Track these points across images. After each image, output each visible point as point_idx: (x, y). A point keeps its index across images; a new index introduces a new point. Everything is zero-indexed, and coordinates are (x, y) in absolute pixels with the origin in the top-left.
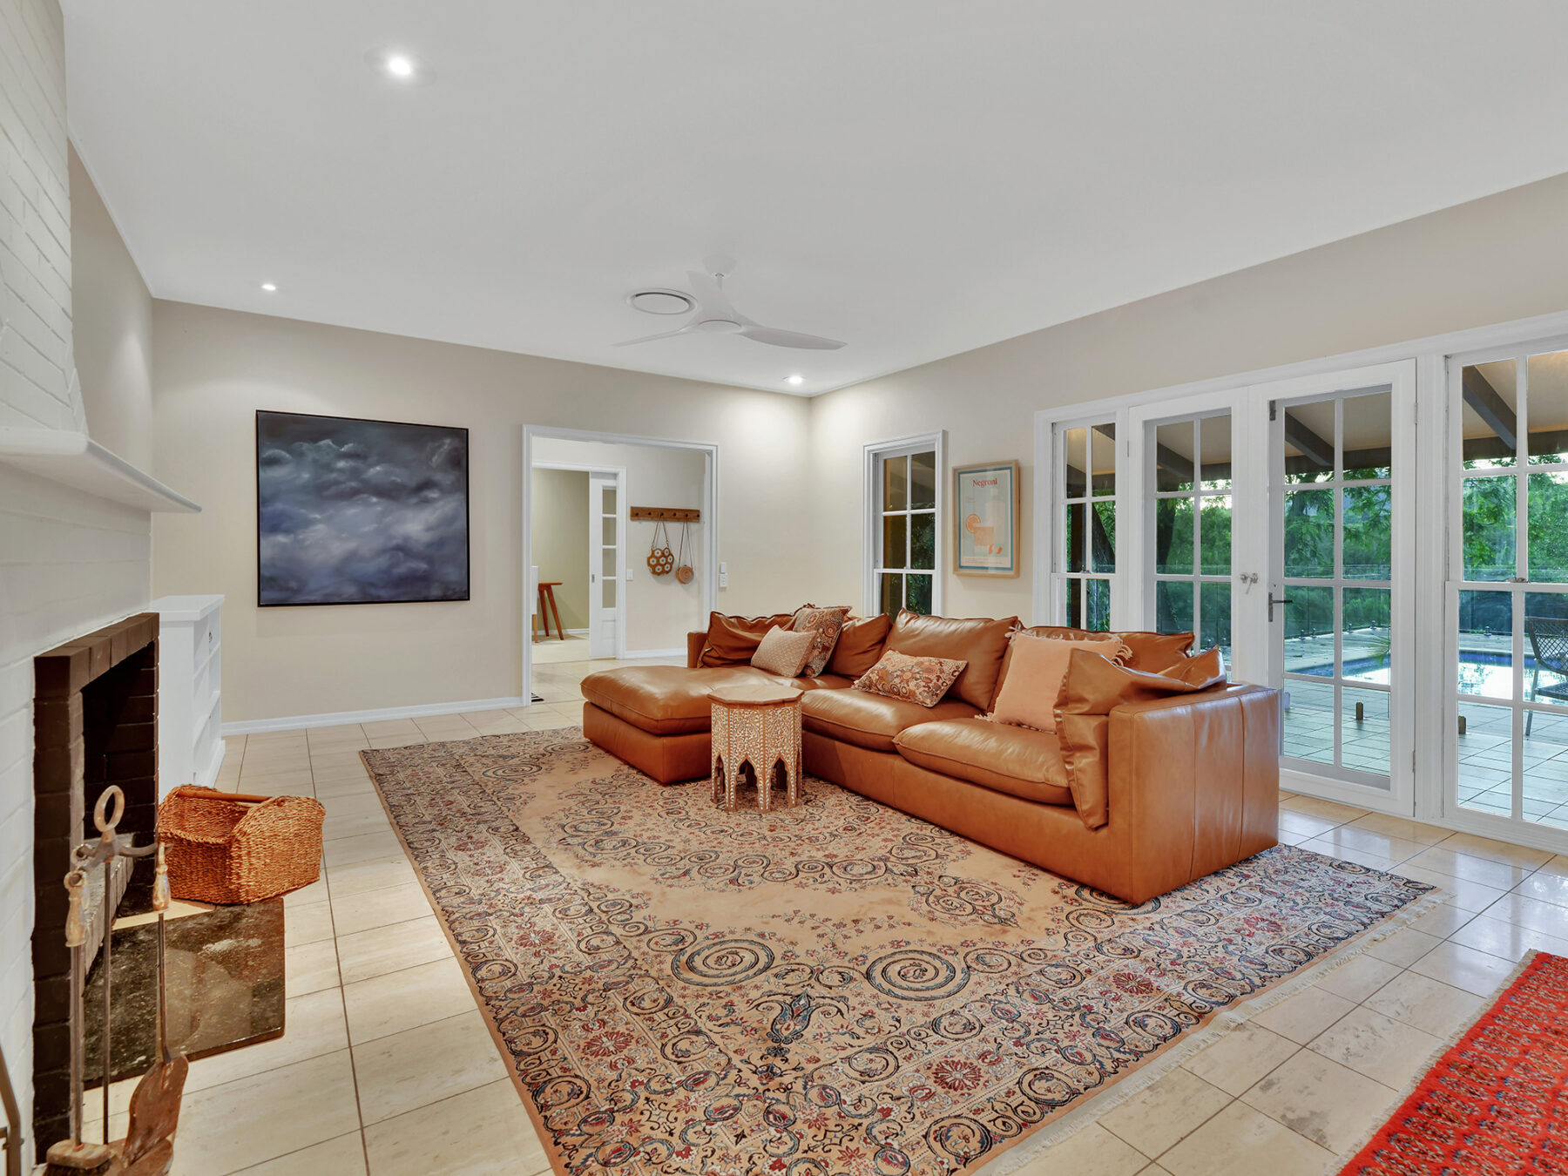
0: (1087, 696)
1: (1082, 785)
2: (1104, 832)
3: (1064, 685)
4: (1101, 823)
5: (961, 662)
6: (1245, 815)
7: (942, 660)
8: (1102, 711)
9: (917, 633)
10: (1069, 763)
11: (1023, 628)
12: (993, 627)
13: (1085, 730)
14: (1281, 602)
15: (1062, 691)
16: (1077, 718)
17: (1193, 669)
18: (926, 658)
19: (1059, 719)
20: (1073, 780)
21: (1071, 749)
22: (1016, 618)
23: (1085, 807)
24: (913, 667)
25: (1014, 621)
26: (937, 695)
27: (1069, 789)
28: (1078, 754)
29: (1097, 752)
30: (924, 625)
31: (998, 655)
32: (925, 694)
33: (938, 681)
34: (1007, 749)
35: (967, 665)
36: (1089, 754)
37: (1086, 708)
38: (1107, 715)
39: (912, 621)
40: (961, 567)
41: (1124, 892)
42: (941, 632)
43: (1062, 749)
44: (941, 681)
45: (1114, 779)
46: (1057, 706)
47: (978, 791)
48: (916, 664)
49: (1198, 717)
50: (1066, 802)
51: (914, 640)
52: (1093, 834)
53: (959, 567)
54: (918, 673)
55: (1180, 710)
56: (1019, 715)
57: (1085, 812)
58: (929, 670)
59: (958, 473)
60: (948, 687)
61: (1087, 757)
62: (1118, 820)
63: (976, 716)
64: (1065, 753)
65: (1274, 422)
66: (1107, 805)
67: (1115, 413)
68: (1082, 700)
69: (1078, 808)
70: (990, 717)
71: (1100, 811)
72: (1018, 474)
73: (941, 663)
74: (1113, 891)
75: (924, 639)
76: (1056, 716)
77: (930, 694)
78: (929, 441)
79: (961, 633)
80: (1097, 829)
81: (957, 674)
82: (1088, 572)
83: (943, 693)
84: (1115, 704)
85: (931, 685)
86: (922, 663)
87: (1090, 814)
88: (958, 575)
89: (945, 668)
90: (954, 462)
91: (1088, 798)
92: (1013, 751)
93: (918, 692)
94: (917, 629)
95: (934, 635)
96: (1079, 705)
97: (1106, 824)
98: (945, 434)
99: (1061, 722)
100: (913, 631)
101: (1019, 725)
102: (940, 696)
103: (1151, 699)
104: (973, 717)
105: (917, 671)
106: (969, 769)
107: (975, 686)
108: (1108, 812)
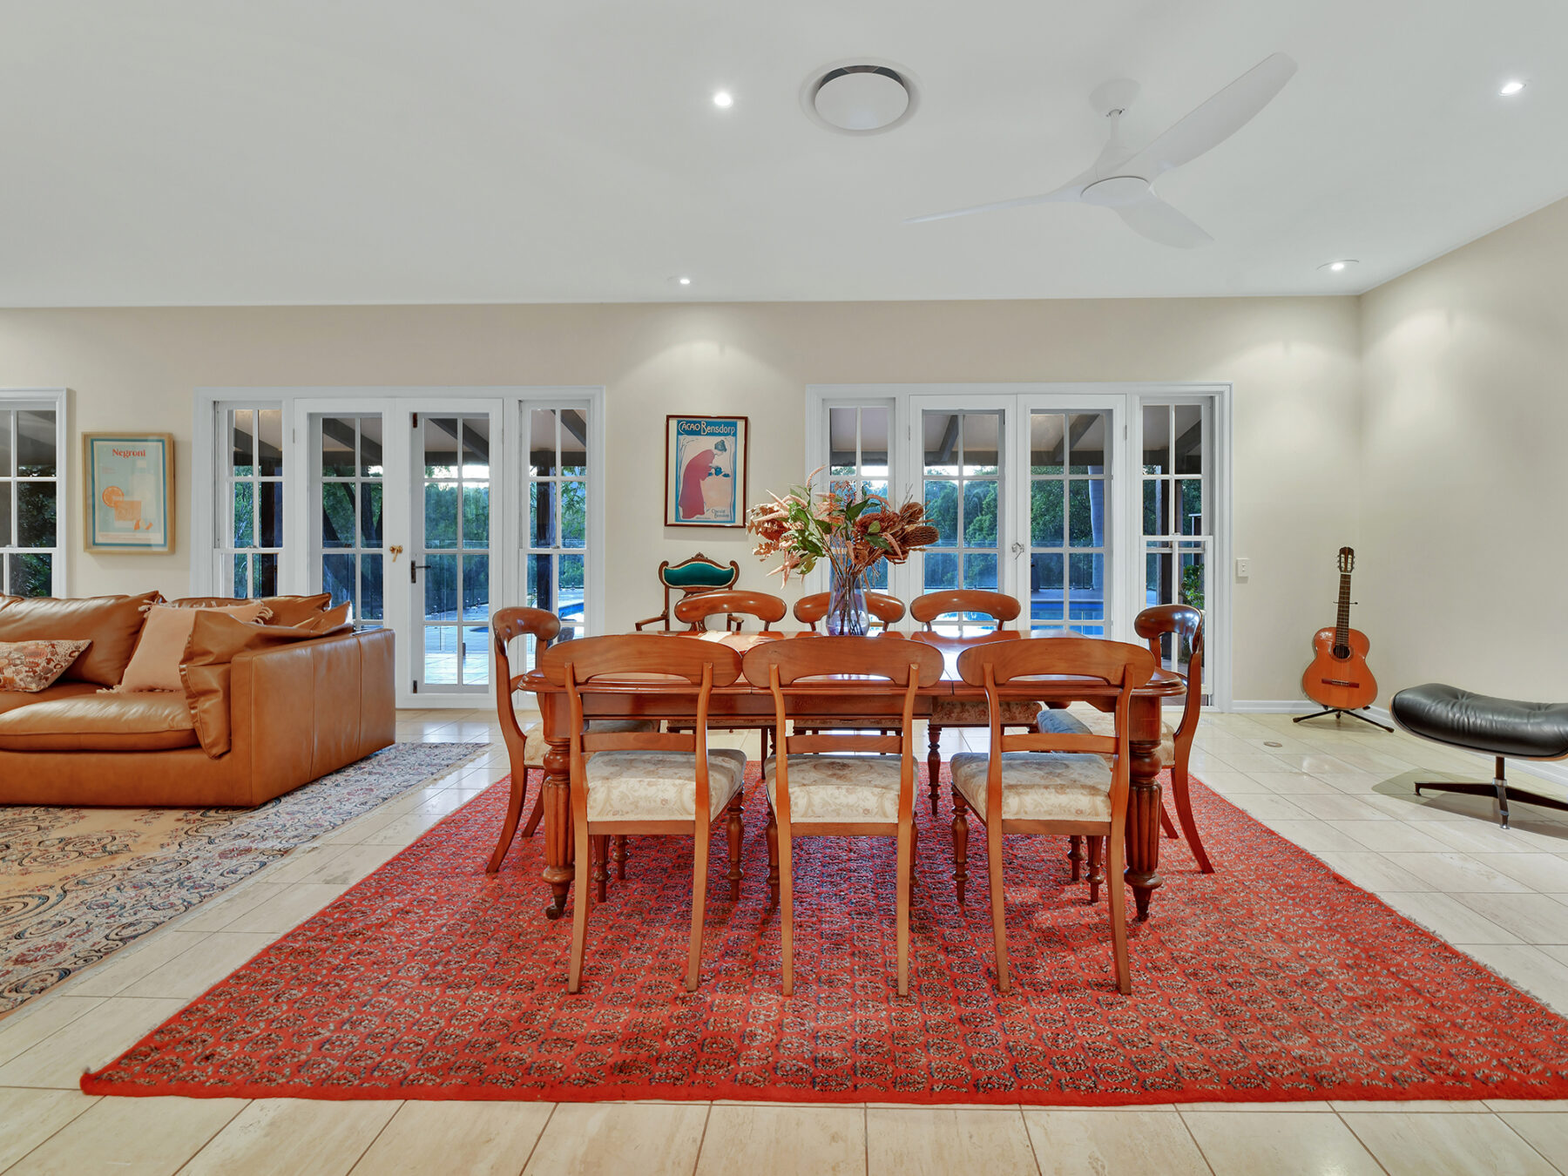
0: (212, 649)
1: (205, 723)
2: (227, 757)
3: (189, 643)
4: (225, 750)
5: (82, 642)
6: (363, 724)
7: (54, 642)
8: (223, 661)
9: (18, 617)
10: (193, 708)
11: (164, 601)
12: (128, 603)
13: (211, 678)
14: (422, 567)
15: (187, 648)
16: (201, 669)
17: (323, 620)
18: (30, 642)
19: (183, 673)
20: (197, 721)
21: (195, 695)
22: (157, 592)
23: (208, 741)
24: (10, 653)
25: (154, 597)
26: (47, 679)
27: (193, 731)
28: (202, 699)
29: (221, 694)
30: (32, 607)
31: (133, 630)
32: (29, 679)
33: (48, 663)
34: (129, 711)
35: (91, 645)
36: (212, 696)
37: (211, 659)
38: (230, 662)
39: (13, 605)
40: (95, 544)
41: (246, 799)
42: (56, 613)
43: (187, 698)
44: (52, 664)
45: (236, 712)
46: (183, 662)
47: (94, 758)
48: (15, 650)
49: (318, 656)
50: (191, 742)
51: (14, 625)
52: (217, 761)
53: (92, 544)
54: (19, 658)
55: (302, 651)
56: (149, 681)
57: (208, 744)
58: (36, 654)
59: (90, 440)
60: (64, 669)
61: (209, 700)
62: (239, 744)
63: (98, 691)
64: (190, 700)
65: (416, 429)
66: (230, 735)
67: (281, 402)
68: (206, 653)
69: (203, 745)
70: (117, 689)
71: (223, 741)
72: (172, 450)
73: (53, 646)
74: (236, 803)
75: (29, 624)
76: (181, 670)
77: (37, 678)
78: (51, 398)
79: (83, 613)
80: (221, 756)
81: (76, 654)
82: (255, 547)
83: (56, 677)
84: (239, 651)
85: (37, 669)
86: (25, 648)
87: (213, 745)
88: (91, 553)
89: (58, 649)
90: (85, 425)
91: (212, 732)
92: (137, 711)
93: (17, 679)
94: (21, 613)
95: (42, 618)
96: (203, 658)
97: (228, 751)
98: (71, 395)
99: (185, 675)
100: (14, 615)
101: (152, 690)
102: (51, 681)
103: (275, 645)
104: (95, 692)
105: (16, 656)
106: (82, 737)
107: (100, 662)
108: (230, 740)
